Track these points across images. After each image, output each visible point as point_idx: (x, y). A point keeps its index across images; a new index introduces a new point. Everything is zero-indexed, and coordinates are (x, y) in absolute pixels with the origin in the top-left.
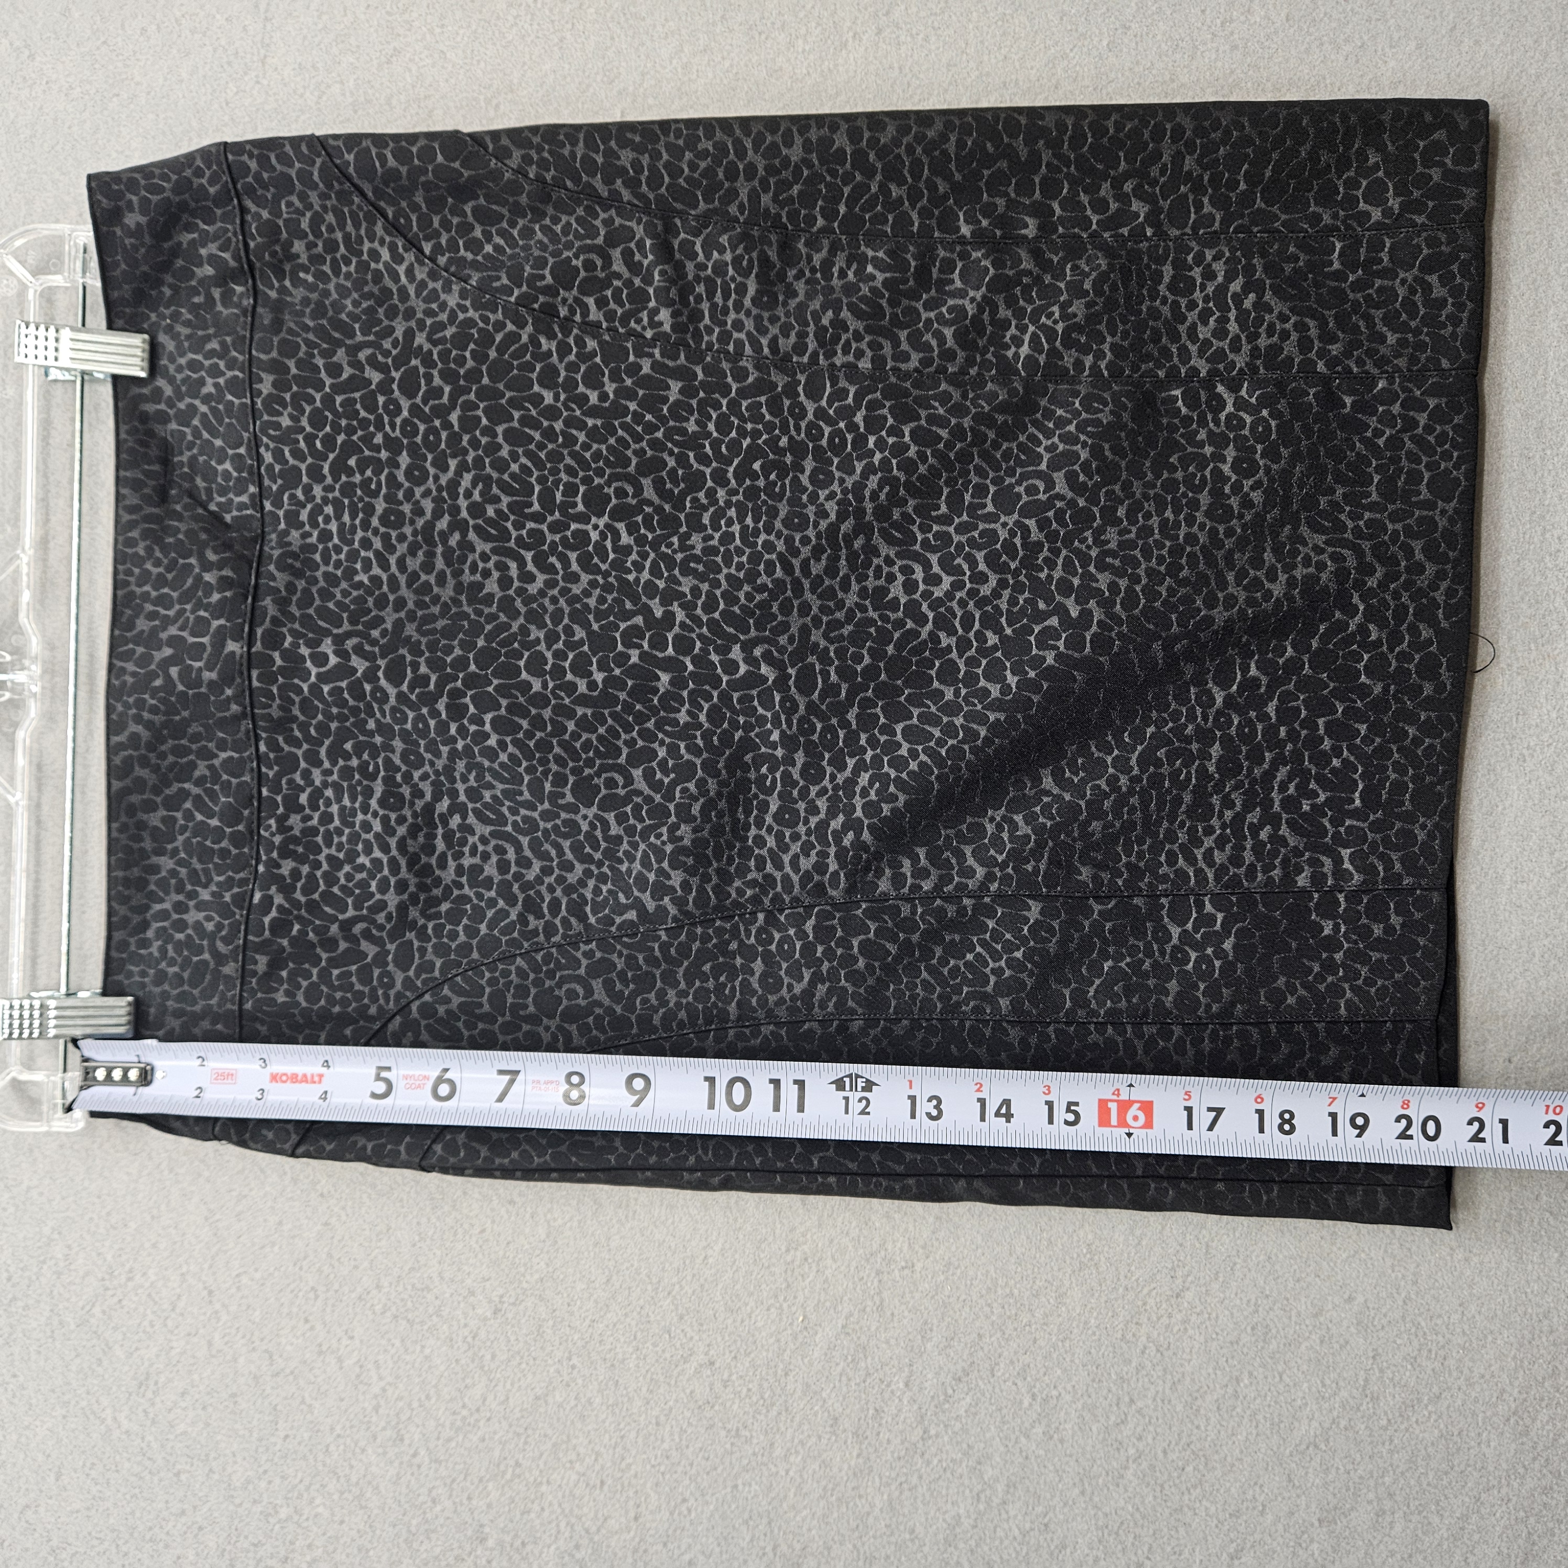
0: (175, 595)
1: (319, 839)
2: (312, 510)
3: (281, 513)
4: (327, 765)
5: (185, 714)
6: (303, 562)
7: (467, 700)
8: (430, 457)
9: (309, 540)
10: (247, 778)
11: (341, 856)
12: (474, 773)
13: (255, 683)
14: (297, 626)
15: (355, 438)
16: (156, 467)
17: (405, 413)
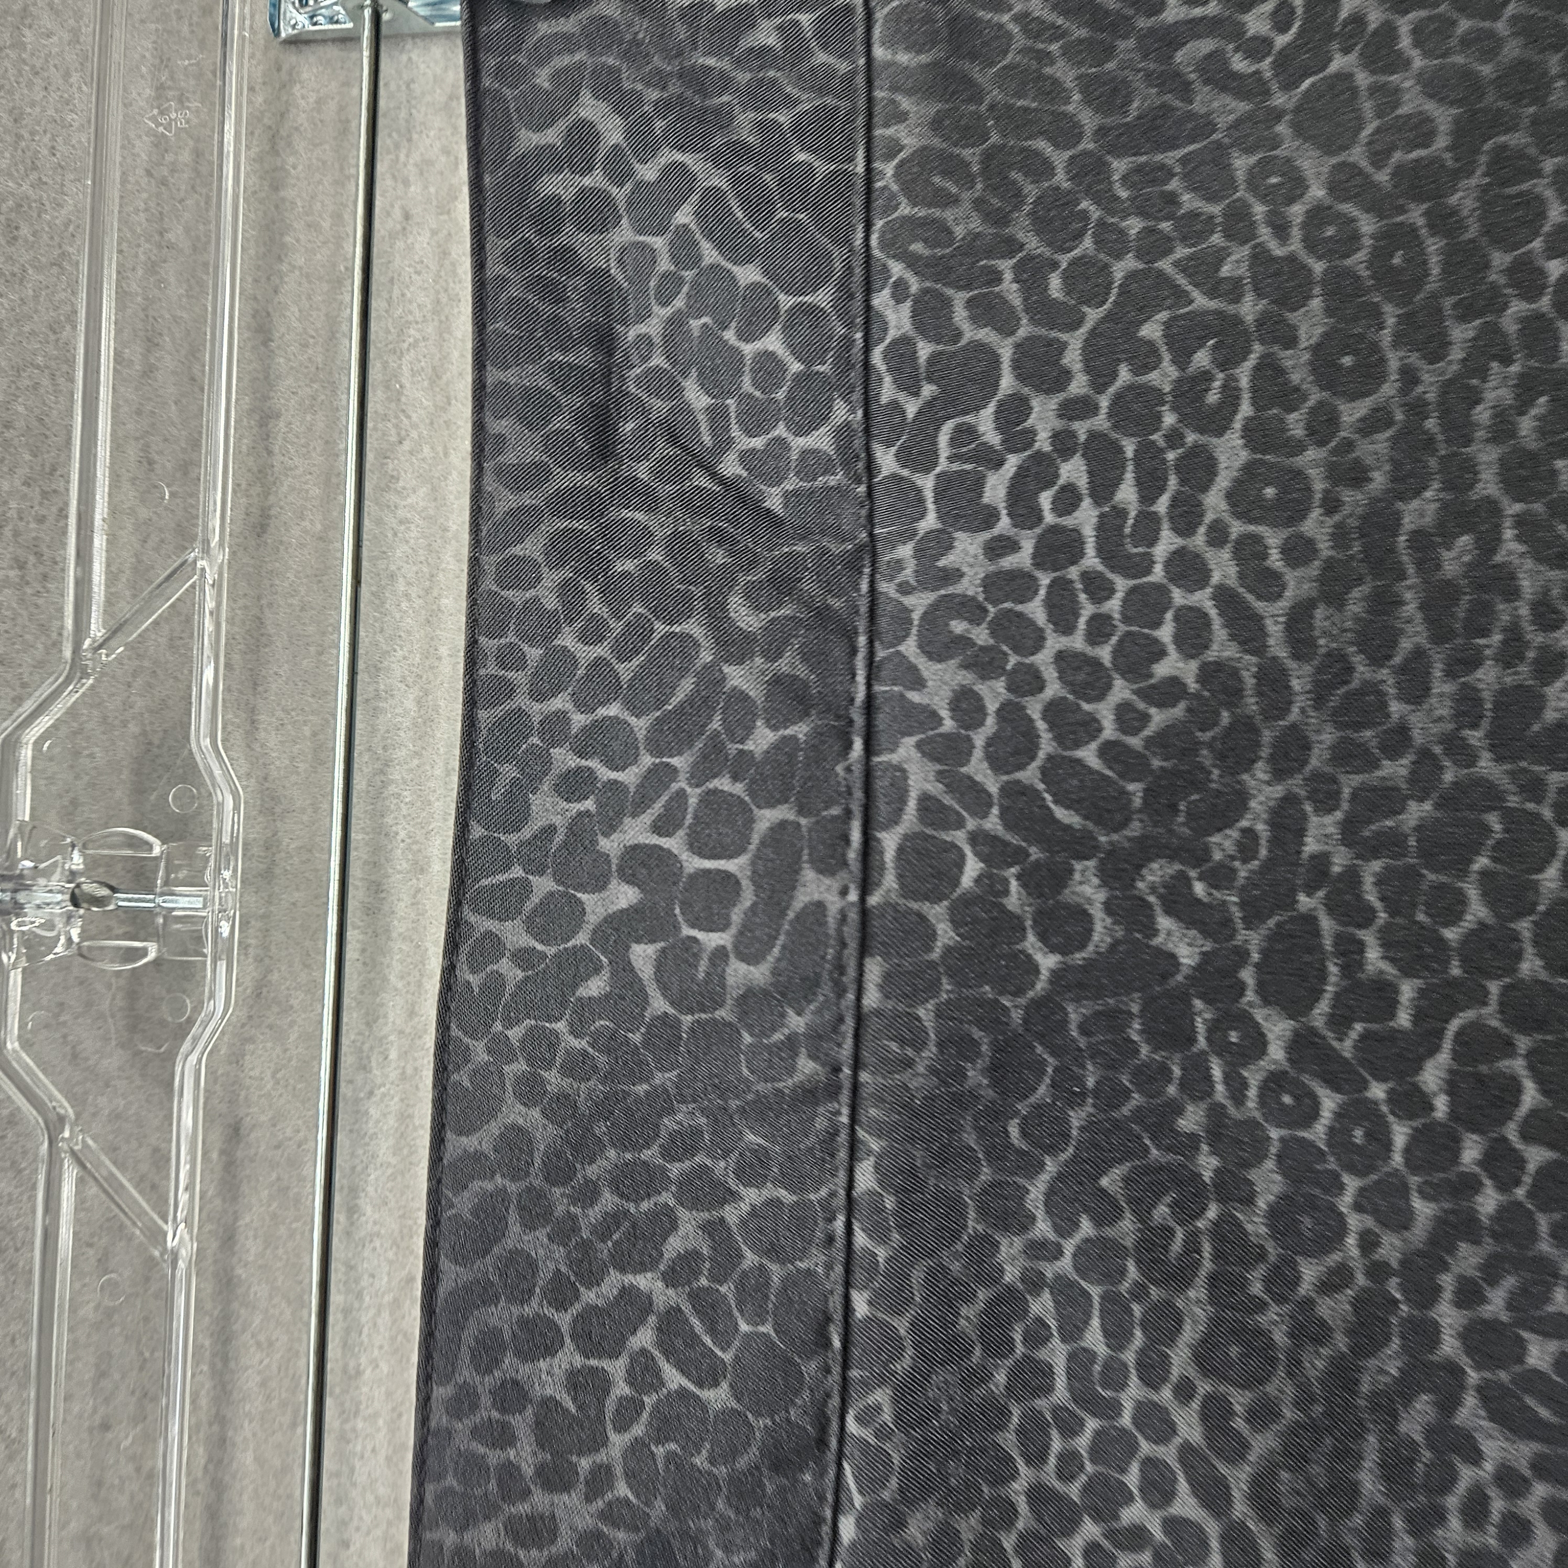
0: (640, 725)
1: (1008, 1440)
2: (1021, 474)
3: (927, 483)
4: (1043, 1228)
5: (664, 1078)
6: (996, 628)
7: (1518, 1065)
8: (1391, 314)
9: (1008, 562)
10: (815, 1261)
11: (1074, 1491)
12: (1510, 1282)
13: (872, 998)
14: (993, 823)
15: (1165, 265)
16: (583, 357)
17: (1317, 192)
